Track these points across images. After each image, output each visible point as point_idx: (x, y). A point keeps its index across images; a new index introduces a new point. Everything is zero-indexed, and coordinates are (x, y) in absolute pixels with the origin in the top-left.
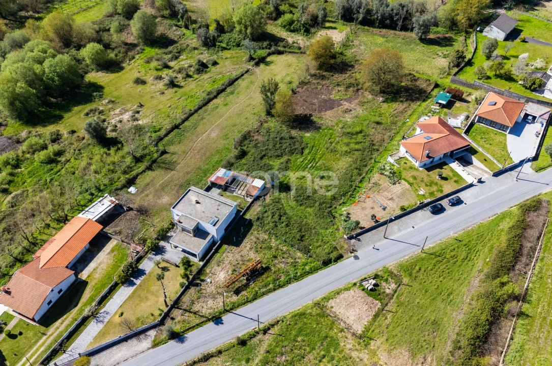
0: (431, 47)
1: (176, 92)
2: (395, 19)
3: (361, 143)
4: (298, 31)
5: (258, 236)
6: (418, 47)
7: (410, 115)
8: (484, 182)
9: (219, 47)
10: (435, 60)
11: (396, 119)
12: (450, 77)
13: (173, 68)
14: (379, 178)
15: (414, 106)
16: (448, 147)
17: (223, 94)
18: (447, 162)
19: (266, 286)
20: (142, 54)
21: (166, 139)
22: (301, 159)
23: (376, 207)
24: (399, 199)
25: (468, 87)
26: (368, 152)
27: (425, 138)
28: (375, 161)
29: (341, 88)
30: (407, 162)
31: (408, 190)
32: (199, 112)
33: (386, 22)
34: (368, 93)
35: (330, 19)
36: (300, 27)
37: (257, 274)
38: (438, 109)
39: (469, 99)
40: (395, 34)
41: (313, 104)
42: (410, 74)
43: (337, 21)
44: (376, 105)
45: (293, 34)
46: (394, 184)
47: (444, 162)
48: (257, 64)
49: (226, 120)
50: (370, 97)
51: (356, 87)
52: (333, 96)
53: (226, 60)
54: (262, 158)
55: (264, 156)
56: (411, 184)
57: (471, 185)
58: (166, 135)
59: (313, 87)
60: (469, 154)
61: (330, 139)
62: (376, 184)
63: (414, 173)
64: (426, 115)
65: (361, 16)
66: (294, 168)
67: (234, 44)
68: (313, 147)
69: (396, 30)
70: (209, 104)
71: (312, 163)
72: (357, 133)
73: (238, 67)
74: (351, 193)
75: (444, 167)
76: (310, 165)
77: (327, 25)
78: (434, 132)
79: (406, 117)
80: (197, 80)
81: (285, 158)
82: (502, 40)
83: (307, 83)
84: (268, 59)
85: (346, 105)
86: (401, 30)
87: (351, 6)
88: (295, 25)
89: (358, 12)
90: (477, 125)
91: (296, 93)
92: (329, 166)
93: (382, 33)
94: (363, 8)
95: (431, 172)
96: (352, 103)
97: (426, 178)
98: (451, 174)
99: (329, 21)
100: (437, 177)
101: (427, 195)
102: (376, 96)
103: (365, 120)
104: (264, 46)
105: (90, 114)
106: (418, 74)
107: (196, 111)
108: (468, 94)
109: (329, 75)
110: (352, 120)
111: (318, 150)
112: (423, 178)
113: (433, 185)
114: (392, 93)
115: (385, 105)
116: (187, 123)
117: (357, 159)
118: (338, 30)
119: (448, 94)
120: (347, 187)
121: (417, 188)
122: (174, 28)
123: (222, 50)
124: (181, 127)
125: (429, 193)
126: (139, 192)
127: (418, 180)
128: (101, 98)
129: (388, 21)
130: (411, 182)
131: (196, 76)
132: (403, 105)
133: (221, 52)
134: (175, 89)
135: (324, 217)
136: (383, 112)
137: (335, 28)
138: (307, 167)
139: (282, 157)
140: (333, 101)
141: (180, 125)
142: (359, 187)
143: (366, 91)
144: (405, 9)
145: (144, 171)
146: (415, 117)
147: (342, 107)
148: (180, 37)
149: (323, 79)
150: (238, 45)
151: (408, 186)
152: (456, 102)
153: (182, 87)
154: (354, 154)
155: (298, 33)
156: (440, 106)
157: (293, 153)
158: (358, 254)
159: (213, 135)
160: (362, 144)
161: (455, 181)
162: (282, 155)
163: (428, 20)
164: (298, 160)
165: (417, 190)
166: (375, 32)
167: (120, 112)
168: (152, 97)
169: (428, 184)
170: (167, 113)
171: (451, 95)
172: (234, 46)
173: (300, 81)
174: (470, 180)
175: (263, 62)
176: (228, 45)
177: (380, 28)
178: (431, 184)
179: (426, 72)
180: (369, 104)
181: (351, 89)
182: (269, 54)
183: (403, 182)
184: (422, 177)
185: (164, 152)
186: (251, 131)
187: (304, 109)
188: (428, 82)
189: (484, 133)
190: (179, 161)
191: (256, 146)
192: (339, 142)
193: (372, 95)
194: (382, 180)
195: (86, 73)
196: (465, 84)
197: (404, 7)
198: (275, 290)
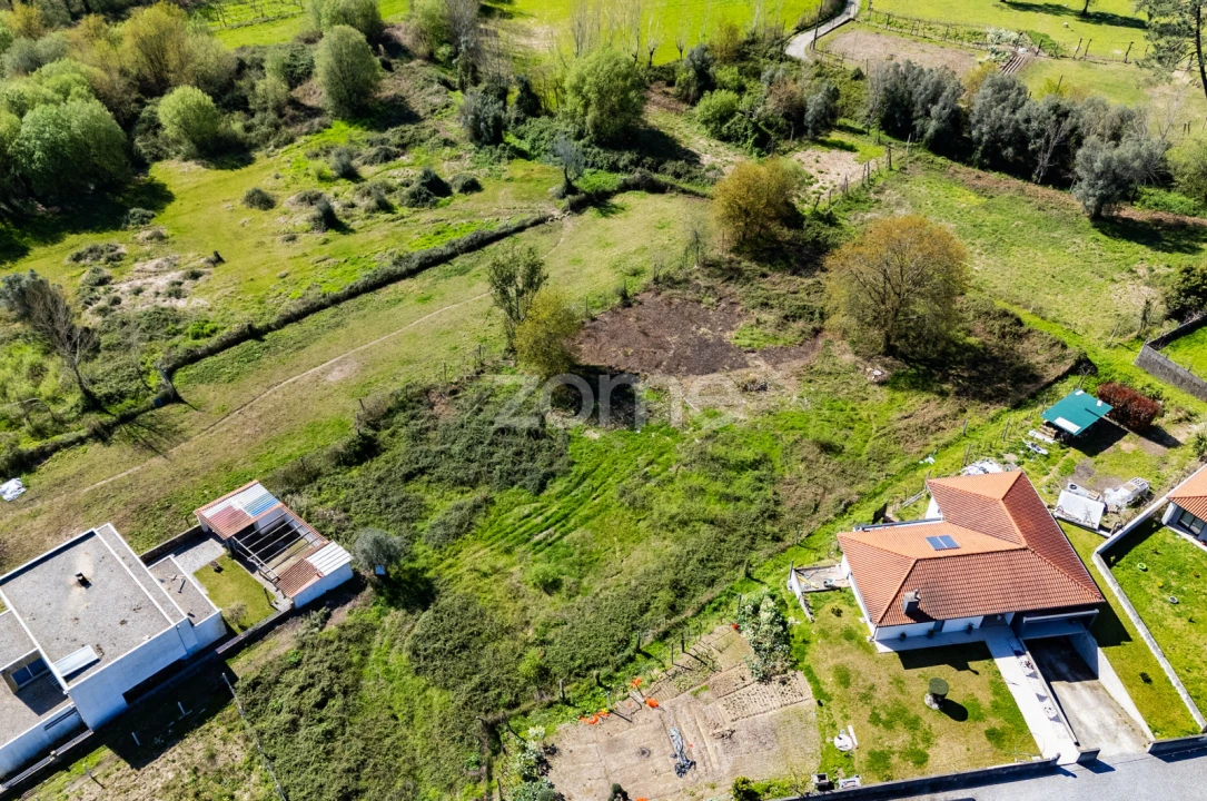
0: (1124, 244)
1: (326, 242)
2: (1031, 147)
3: (738, 499)
4: (738, 140)
5: (219, 745)
6: (1078, 241)
7: (946, 446)
8: (1109, 769)
9: (504, 149)
10: (1117, 286)
11: (893, 448)
12: (1141, 349)
13: (363, 180)
14: (723, 643)
15: (976, 415)
16: (1005, 595)
17: (435, 271)
18: (993, 651)
20: (319, 136)
21: (209, 360)
22: (526, 510)
23: (656, 752)
24: (756, 745)
25: (1192, 393)
26: (744, 536)
27: (932, 540)
28: (748, 575)
29: (770, 317)
30: (844, 608)
31: (802, 717)
32: (342, 305)
33: (1004, 153)
34: (846, 345)
35: (850, 123)
36: (746, 129)
38: (1049, 446)
39: (1180, 433)
40: (1022, 191)
41: (663, 347)
42: (1005, 314)
43: (866, 130)
44: (853, 388)
45: (723, 147)
46: (765, 678)
47: (983, 644)
48: (577, 208)
49: (397, 343)
50: (848, 358)
51: (813, 322)
52: (734, 334)
53: (508, 184)
54: (408, 477)
55: (422, 471)
56: (822, 698)
57: (1050, 768)
58: (212, 352)
59: (690, 295)
60: (1092, 640)
61: (650, 463)
62: (703, 662)
63: (853, 659)
64: (999, 456)
65: (932, 126)
66: (488, 533)
68: (584, 477)
69: (1028, 178)
70: (384, 289)
71: (551, 530)
72: (742, 467)
73: (525, 206)
75: (973, 665)
76: (542, 536)
77: (835, 136)
78: (975, 527)
79: (928, 449)
80: (398, 223)
81: (481, 492)
83: (679, 283)
84: (617, 200)
85: (759, 369)
86: (1045, 182)
87: (911, 93)
88: (734, 123)
89: (928, 113)
90: (1167, 536)
91: (630, 306)
92: (599, 552)
93: (979, 183)
94: (941, 104)
95: (915, 672)
96: (780, 366)
97: (885, 689)
98: (985, 699)
99: (842, 128)
100: (928, 699)
101: (860, 758)
102: (869, 359)
103: (792, 428)
104: (621, 164)
105: (86, 257)
106: (1038, 320)
107: (336, 301)
108: (1181, 415)
109: (754, 271)
110: (751, 420)
111: (596, 489)
112: (872, 687)
113: (899, 727)
114: (924, 360)
115: (884, 394)
116: (290, 331)
117: (694, 552)
118: (858, 154)
119: (1100, 403)
120: (606, 645)
121: (837, 717)
122: (436, 86)
123: (510, 158)
124: (266, 337)
125: (872, 754)
126: (25, 499)
127: (852, 691)
128: (143, 223)
129: (1010, 149)
130: (827, 689)
131: (403, 211)
132: (939, 406)
133: (505, 160)
134: (331, 234)
135: (462, 738)
136: (864, 414)
137: (851, 149)
138: (528, 540)
139: (473, 487)
140: (728, 348)
141: (269, 329)
142: (648, 656)
143: (843, 338)
144: (1067, 125)
145: (81, 441)
146: (958, 453)
147: (745, 371)
148: (433, 111)
149: (731, 278)
151: (810, 701)
152: (1126, 433)
153: (352, 231)
154: (695, 532)
155: (737, 146)
156: (1057, 436)
157: (513, 484)
159: (335, 377)
160: (741, 504)
161: (993, 735)
162: (477, 480)
163: (1122, 161)
164: (516, 510)
165: (834, 726)
166: (961, 176)
167: (157, 266)
168: (261, 244)
169: (883, 716)
170: (261, 294)
171: (1110, 408)
173: (661, 273)
174: (1053, 742)
175: (596, 205)
176: (532, 148)
177: (983, 167)
178: (898, 717)
179: (1067, 318)
180: (832, 381)
181: (800, 324)
182: (625, 188)
183: (800, 681)
184: (872, 680)
185: (172, 398)
186: (436, 388)
187: (626, 355)
188: (1057, 351)
189: (1182, 572)
190: (189, 433)
191: (418, 437)
192: (671, 480)
193: (857, 353)
194: (729, 652)
195: (158, 158)
196: (1183, 380)
197: (1066, 115)
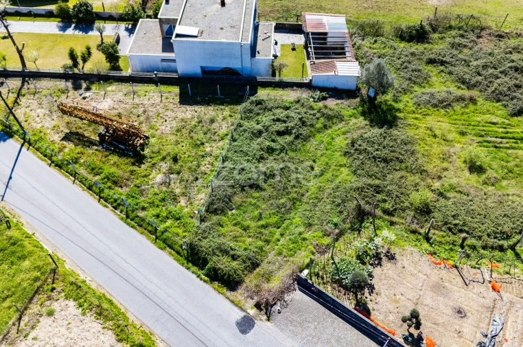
5: (220, 118)
19: (93, 169)
23: (471, 320)
37: (120, 149)
66: (457, 117)
71: (505, 140)
74: (479, 244)
76: (495, 139)
81: (473, 94)
135: (339, 205)
138: (482, 136)
139: (469, 88)
158: (262, 324)
162: (475, 86)
164: (488, 116)
186: (490, 29)
191: (456, 46)
198: (90, 188)
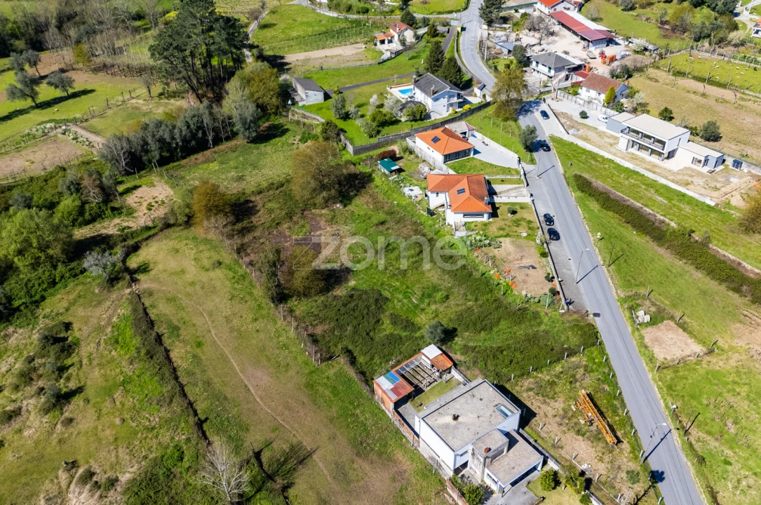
11: (386, 209)
17: (167, 340)
18: (492, 201)
19: (614, 408)
22: (399, 304)
23: (528, 273)
27: (459, 193)
29: (287, 225)
30: (473, 224)
31: (514, 241)
34: (316, 210)
44: (346, 213)
46: (499, 246)
49: (241, 355)
50: (325, 211)
51: (296, 213)
52: (294, 236)
56: (507, 236)
62: (491, 259)
63: (494, 226)
66: (411, 316)
67: (44, 286)
71: (412, 297)
76: (414, 300)
77: (119, 188)
78: (453, 186)
82: (323, 101)
84: (134, 264)
85: (324, 233)
86: (215, 145)
93: (202, 160)
95: (501, 216)
96: (323, 228)
97: (506, 222)
100: (509, 215)
101: (530, 232)
112: (505, 225)
113: (519, 223)
115: (352, 207)
116: (201, 406)
118: (144, 186)
119: (385, 160)
125: (529, 229)
129: (193, 142)
130: (505, 234)
134: (78, 398)
136: (362, 213)
137: (136, 187)
138: (417, 304)
150: (54, 283)
151: (508, 239)
153: (80, 389)
155: (103, 219)
156: (396, 173)
159: (263, 380)
161: (522, 209)
164: (397, 307)
165: (518, 235)
166: (191, 163)
168: (61, 442)
169: (516, 225)
171: (389, 159)
172: (45, 290)
175: (134, 273)
180: (339, 217)
181: (295, 218)
182: (123, 260)
183: (500, 239)
184: (503, 224)
193: (322, 208)
